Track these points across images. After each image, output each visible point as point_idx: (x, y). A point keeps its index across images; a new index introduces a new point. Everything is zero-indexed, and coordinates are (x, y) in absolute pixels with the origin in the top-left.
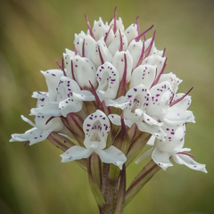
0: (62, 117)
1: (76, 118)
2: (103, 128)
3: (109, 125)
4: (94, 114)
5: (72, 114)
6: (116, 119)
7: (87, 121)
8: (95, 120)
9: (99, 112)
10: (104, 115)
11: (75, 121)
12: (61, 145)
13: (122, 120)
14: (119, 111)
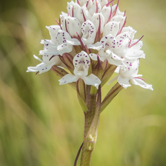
0: (59, 56)
1: (69, 56)
2: (86, 62)
3: (89, 61)
4: (80, 54)
5: (66, 54)
6: (94, 57)
7: (75, 58)
8: (80, 57)
9: (83, 52)
10: (86, 54)
11: (68, 58)
12: (60, 73)
13: (98, 57)
14: (96, 52)
